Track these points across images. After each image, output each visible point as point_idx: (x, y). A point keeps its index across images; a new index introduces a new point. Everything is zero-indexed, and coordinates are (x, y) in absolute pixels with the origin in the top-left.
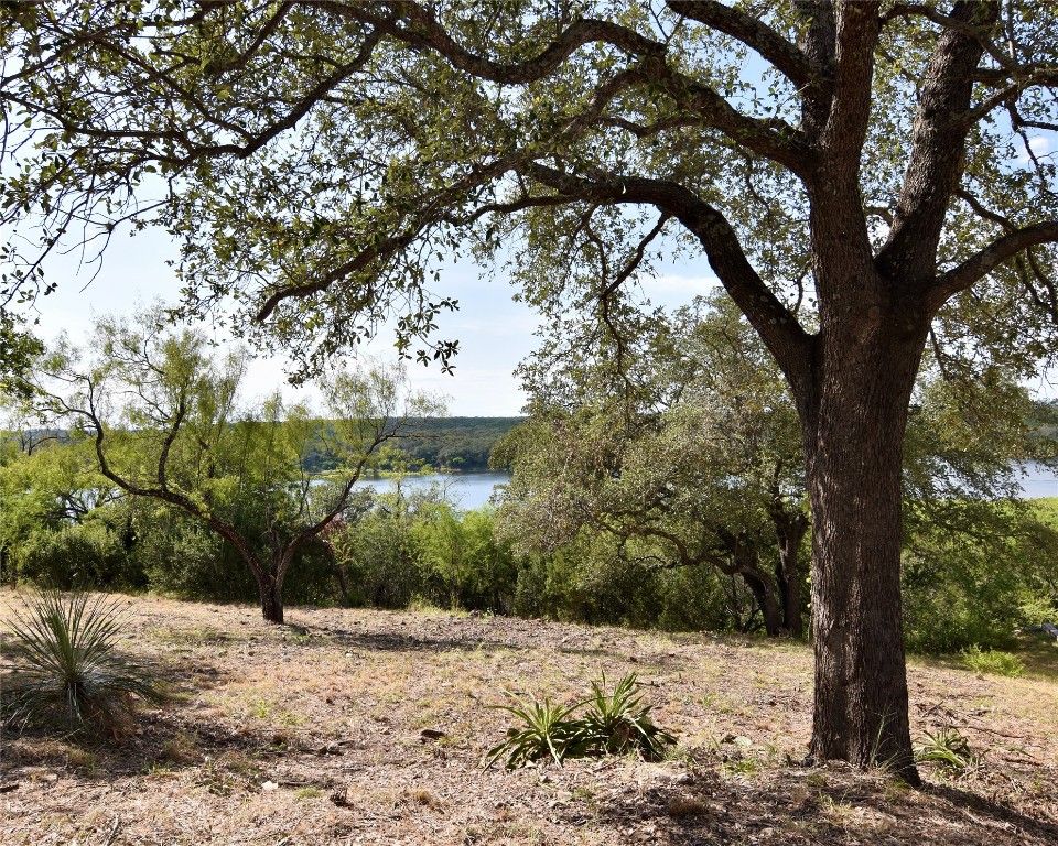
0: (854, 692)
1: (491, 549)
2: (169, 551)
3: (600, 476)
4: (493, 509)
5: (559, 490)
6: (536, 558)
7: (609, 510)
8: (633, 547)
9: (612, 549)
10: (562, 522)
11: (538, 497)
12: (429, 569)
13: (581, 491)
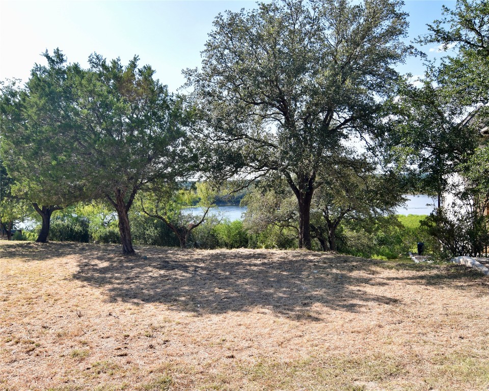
0: (303, 240)
1: (239, 233)
2: (144, 234)
3: (274, 210)
4: (242, 219)
5: (262, 214)
6: (254, 236)
7: (277, 220)
8: (285, 231)
9: (279, 232)
10: (263, 223)
11: (256, 216)
12: (221, 239)
13: (268, 214)
